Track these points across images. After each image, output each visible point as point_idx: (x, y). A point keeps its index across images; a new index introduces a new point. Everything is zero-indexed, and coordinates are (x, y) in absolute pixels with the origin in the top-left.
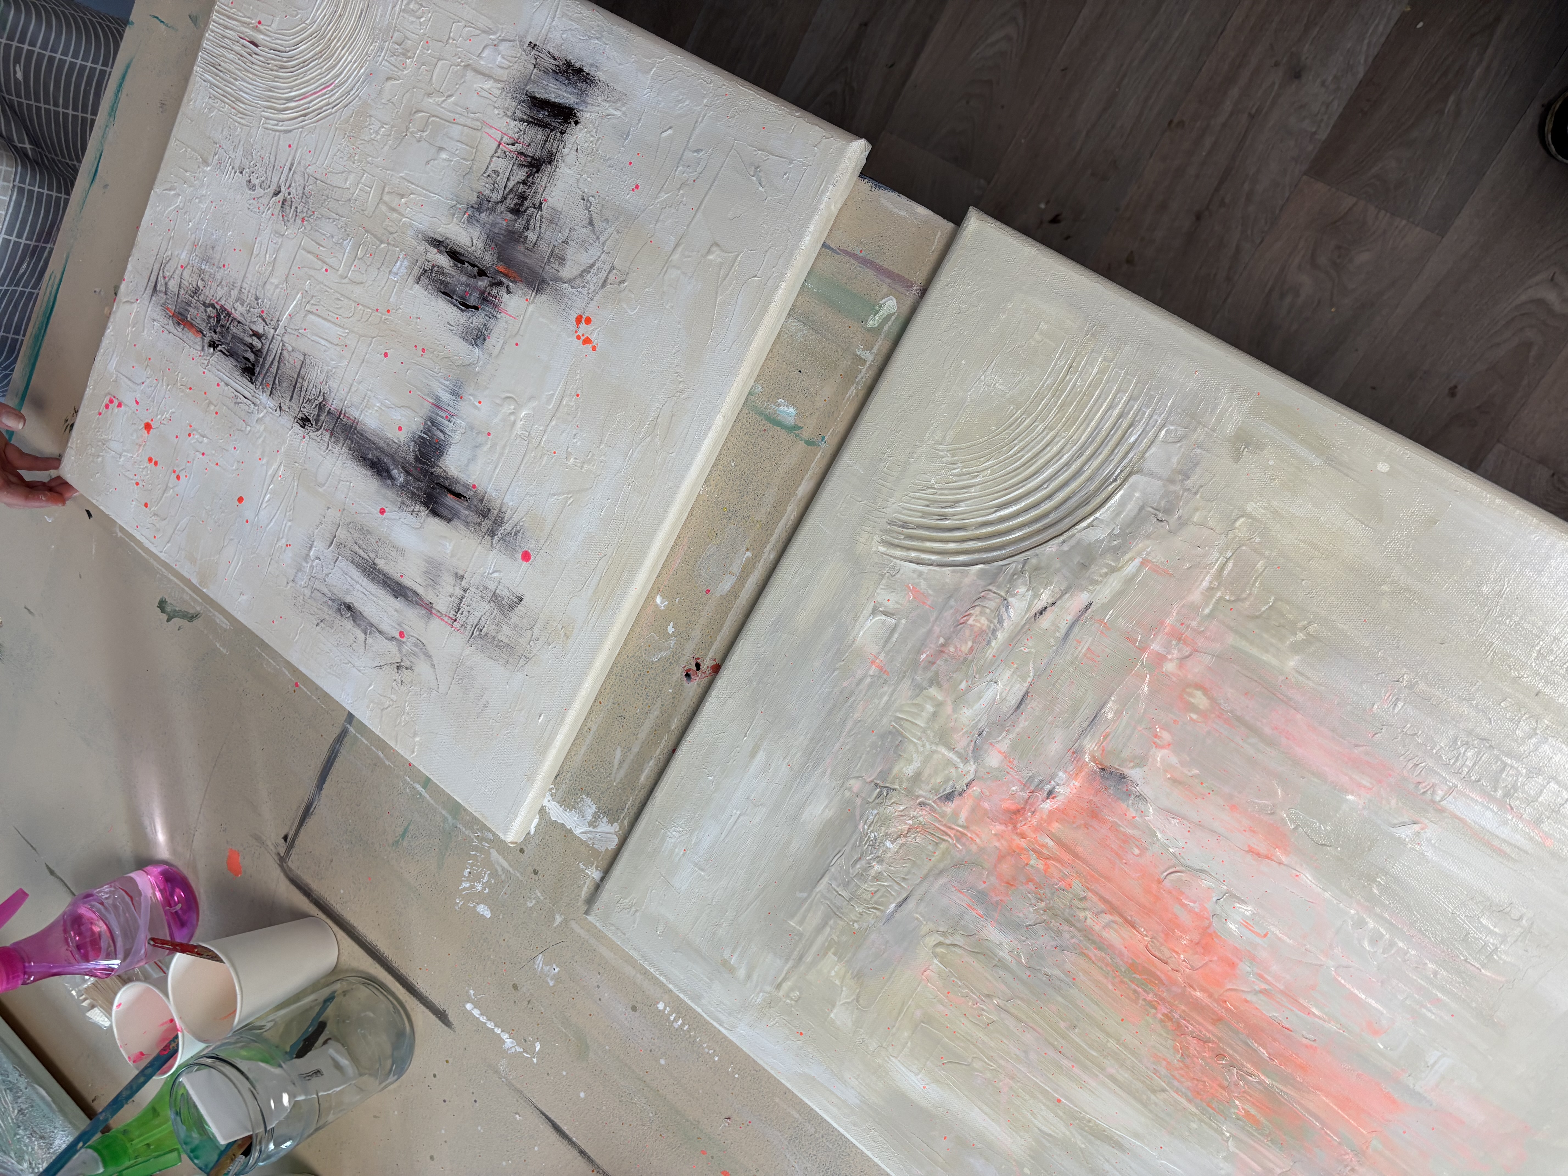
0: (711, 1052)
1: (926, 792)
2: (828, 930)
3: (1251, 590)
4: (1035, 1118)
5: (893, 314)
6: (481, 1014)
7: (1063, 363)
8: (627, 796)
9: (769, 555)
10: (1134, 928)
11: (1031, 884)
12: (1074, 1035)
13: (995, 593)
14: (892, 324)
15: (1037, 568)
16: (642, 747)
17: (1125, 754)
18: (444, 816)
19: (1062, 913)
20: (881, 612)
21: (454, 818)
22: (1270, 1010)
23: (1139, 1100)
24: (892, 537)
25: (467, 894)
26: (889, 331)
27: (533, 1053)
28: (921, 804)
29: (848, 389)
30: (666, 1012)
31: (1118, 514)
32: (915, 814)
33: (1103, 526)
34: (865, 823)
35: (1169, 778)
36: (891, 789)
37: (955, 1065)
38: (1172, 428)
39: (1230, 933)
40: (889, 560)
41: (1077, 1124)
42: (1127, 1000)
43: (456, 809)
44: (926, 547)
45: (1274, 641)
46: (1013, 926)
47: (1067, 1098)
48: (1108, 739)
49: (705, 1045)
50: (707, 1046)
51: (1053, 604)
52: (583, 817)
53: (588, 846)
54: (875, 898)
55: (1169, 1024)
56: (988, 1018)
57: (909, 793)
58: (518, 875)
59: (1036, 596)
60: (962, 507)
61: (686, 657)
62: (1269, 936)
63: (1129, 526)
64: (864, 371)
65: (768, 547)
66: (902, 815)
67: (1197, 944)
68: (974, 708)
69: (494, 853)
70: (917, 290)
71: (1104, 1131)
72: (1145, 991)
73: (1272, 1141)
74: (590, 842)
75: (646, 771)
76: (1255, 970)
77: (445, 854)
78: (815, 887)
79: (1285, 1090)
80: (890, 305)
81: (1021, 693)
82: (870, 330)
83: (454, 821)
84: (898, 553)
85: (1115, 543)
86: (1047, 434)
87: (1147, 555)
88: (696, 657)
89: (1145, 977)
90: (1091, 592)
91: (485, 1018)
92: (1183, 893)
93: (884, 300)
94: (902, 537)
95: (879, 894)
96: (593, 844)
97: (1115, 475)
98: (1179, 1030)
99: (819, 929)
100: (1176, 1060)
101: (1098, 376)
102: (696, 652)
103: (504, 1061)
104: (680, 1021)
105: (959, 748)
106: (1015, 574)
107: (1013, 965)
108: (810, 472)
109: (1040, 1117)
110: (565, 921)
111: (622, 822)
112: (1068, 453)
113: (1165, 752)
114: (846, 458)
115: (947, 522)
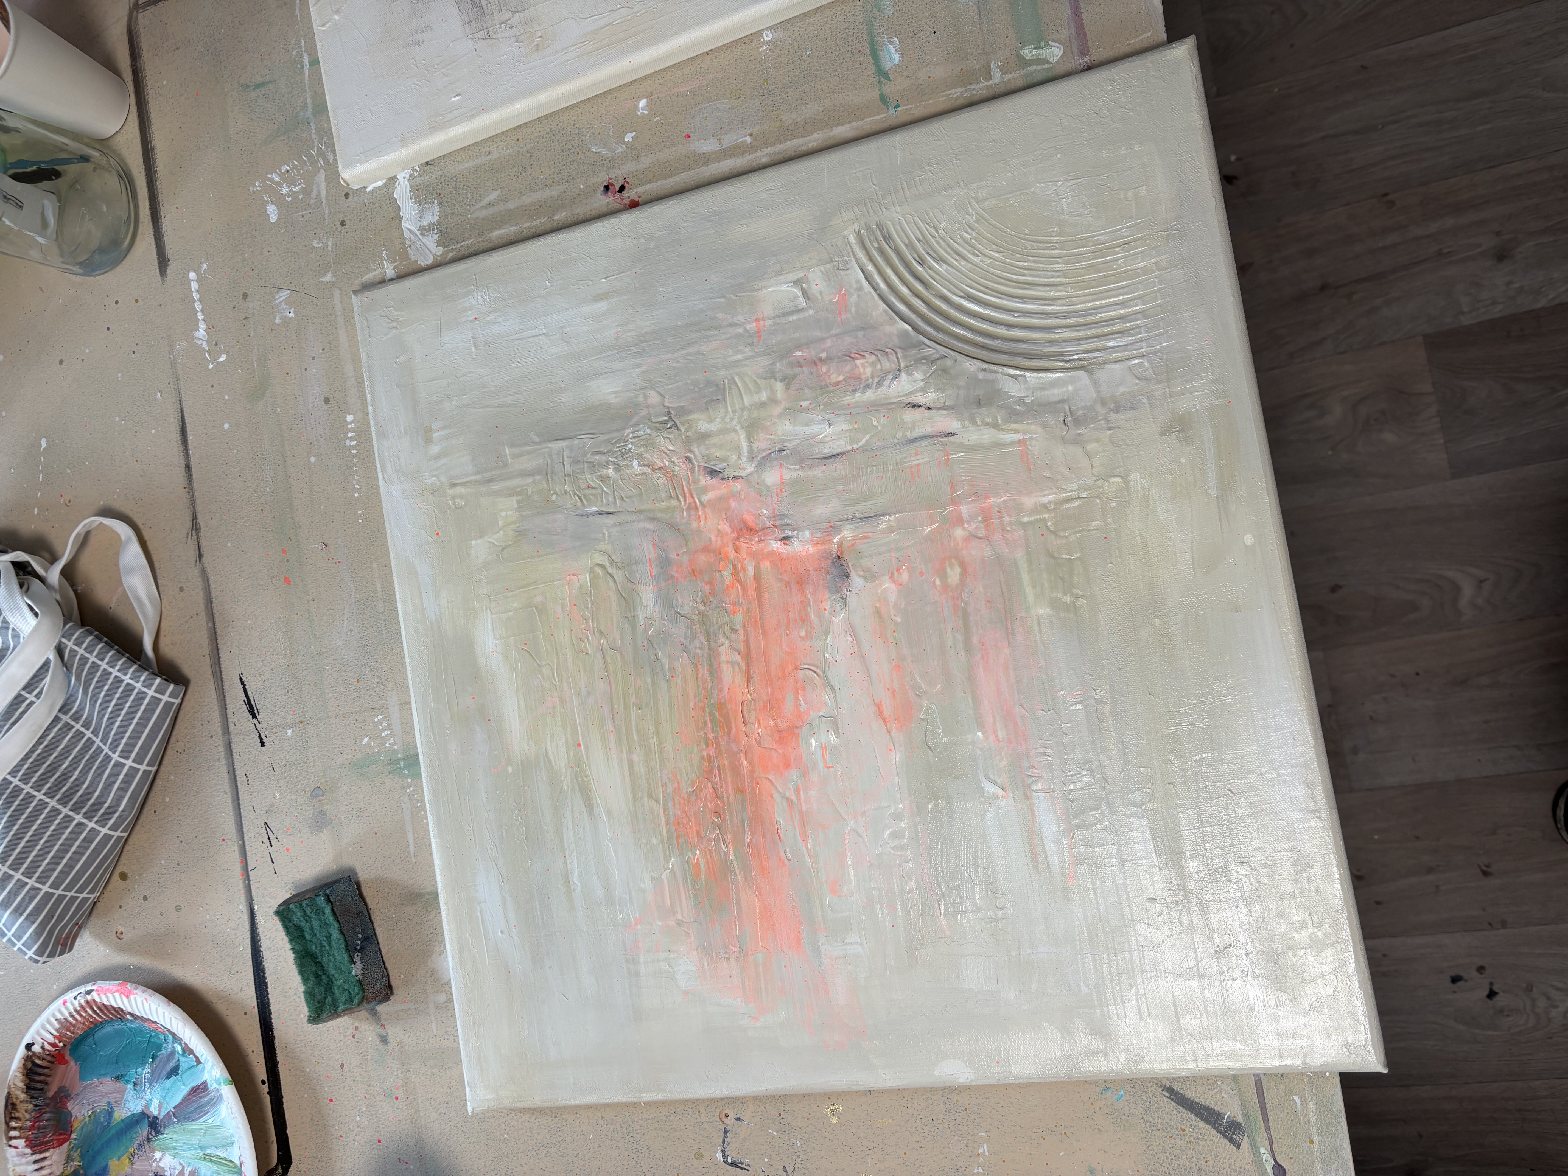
0: (357, 486)
1: (701, 453)
2: (530, 480)
3: (1070, 535)
4: (550, 741)
5: (1048, 62)
6: (198, 291)
7: (1127, 234)
8: (470, 235)
9: (763, 156)
10: (748, 681)
11: (708, 587)
12: (633, 713)
13: (897, 358)
14: (1040, 70)
15: (945, 371)
16: (517, 208)
17: (865, 562)
18: (306, 104)
19: (710, 626)
20: (802, 288)
21: (314, 114)
22: (780, 815)
23: (634, 793)
24: (869, 239)
25: (270, 186)
26: (1032, 73)
27: (214, 360)
28: (687, 458)
29: (955, 87)
30: (349, 427)
31: (1043, 389)
32: (676, 461)
33: (1022, 386)
34: (633, 432)
35: (876, 607)
36: (676, 426)
37: (530, 657)
38: (1146, 364)
39: (808, 744)
40: (848, 253)
41: (577, 771)
42: (694, 725)
43: (321, 109)
44: (885, 272)
45: (1046, 585)
46: (667, 602)
47: (586, 748)
48: (865, 541)
49: (356, 478)
50: (358, 480)
51: (929, 408)
52: (420, 217)
53: (404, 244)
54: (588, 492)
55: (706, 764)
56: (586, 647)
57: (687, 443)
58: (327, 212)
59: (924, 390)
60: (941, 268)
61: (619, 172)
62: (831, 769)
63: (1039, 405)
64: (981, 85)
65: (769, 149)
66: (667, 454)
67: (780, 731)
68: (796, 428)
69: (322, 176)
70: (1086, 63)
71: (590, 791)
72: (712, 729)
73: (695, 895)
74: (408, 243)
75: (503, 231)
76: (799, 782)
77: (279, 136)
78: (550, 441)
79: (737, 872)
80: (1054, 53)
81: (840, 450)
82: (1020, 57)
83: (312, 117)
84: (861, 255)
85: (1018, 407)
86: (1058, 277)
87: (1029, 438)
88: (627, 180)
89: (722, 720)
90: (964, 426)
91: (198, 296)
92: (804, 689)
93: (1053, 44)
94: (876, 246)
95: (593, 491)
96: (410, 246)
97: (1071, 358)
98: (708, 774)
99: (524, 474)
100: (686, 789)
101: (1139, 271)
102: (631, 176)
103: (185, 343)
104: (354, 443)
105: (756, 446)
106: (925, 359)
107: (640, 629)
108: (860, 123)
109: (555, 743)
110: (333, 284)
111: (448, 252)
112: (1057, 306)
113: (893, 587)
114: (897, 139)
115: (920, 268)
